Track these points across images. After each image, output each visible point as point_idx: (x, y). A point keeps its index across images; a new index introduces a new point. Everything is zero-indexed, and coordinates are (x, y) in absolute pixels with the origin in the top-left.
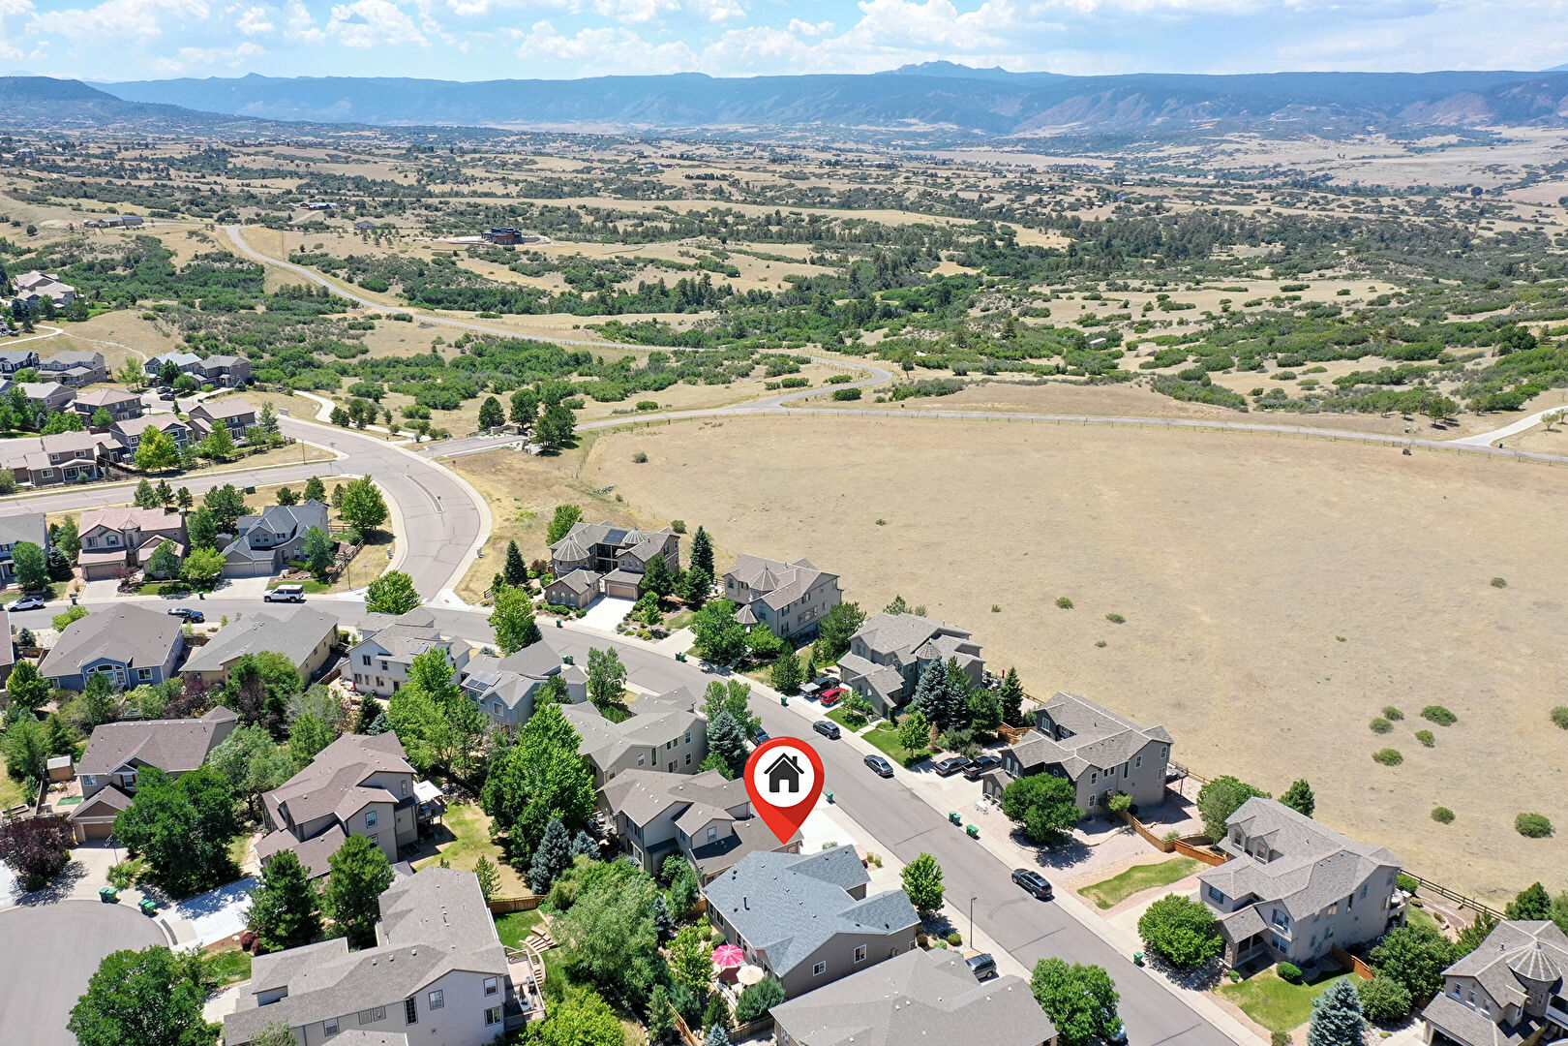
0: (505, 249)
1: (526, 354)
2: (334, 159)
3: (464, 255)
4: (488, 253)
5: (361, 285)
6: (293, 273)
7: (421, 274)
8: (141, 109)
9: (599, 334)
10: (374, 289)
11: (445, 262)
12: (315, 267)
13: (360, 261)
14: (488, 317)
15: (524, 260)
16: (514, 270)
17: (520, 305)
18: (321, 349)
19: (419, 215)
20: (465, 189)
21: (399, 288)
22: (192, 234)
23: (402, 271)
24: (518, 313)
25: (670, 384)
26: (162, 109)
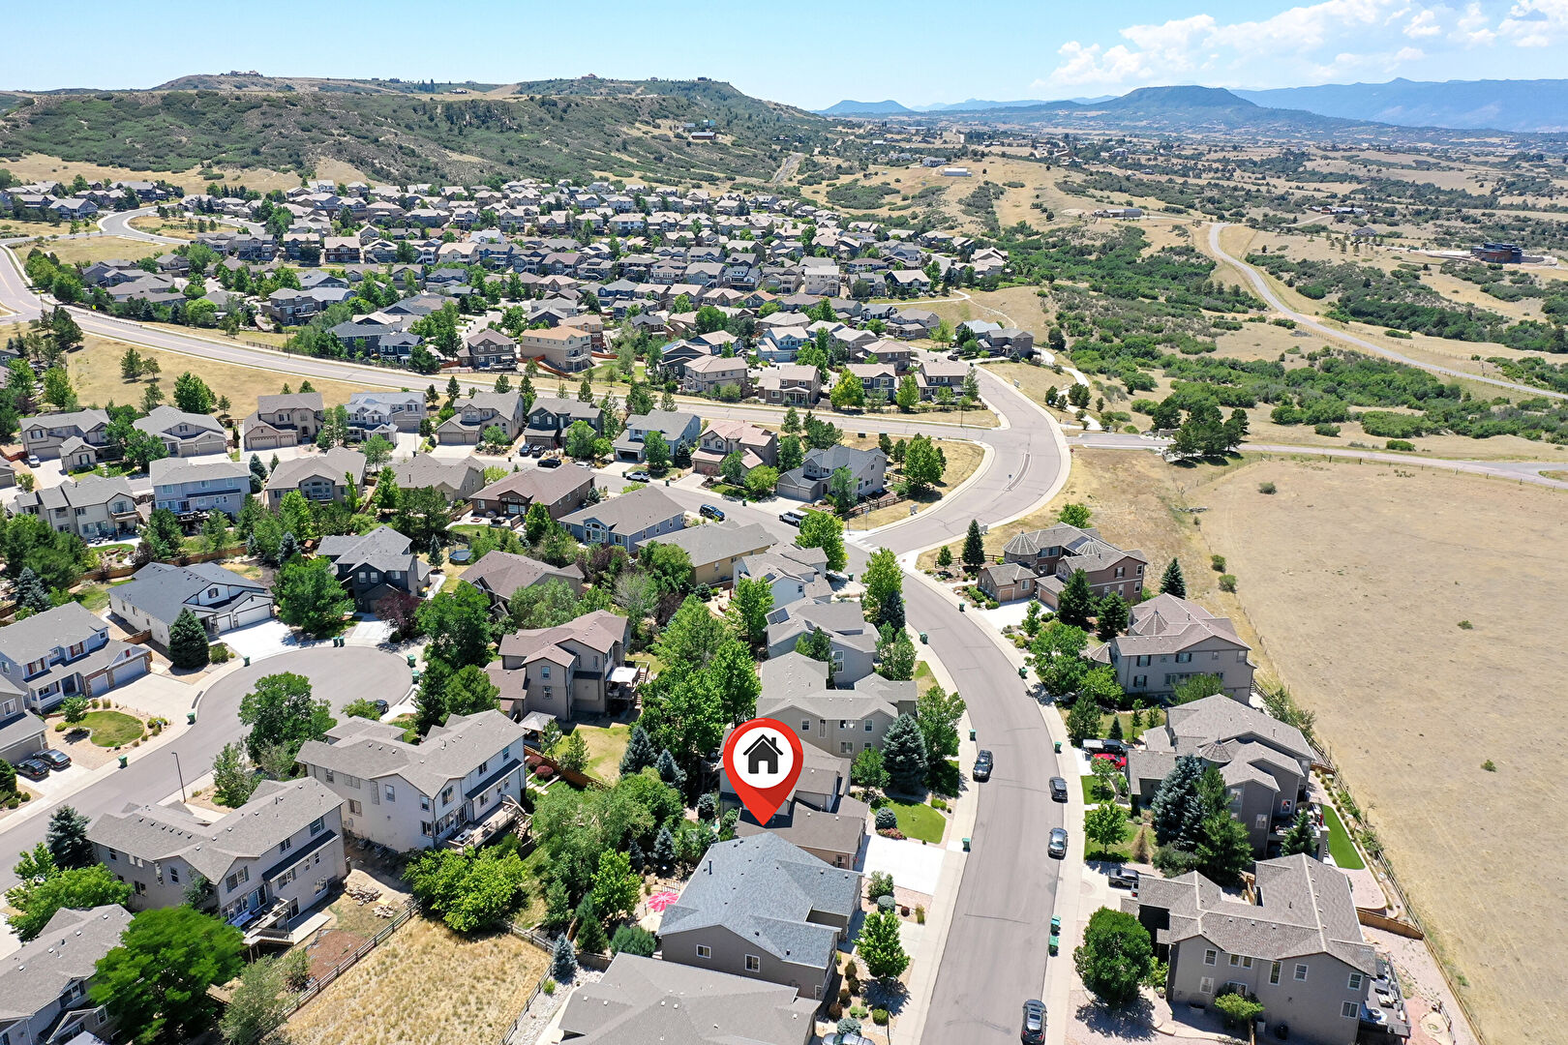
0: (1490, 267)
1: (1378, 377)
2: (1420, 165)
3: (1435, 269)
4: (1465, 270)
5: (1299, 290)
6: (1239, 271)
7: (1367, 285)
8: (1274, 114)
9: (1500, 369)
10: (1309, 296)
11: (1408, 276)
12: (1263, 268)
13: (1313, 265)
14: (1394, 335)
15: (1506, 282)
16: (1485, 291)
17: (1451, 329)
18: (1171, 341)
19: (1441, 226)
20: (1544, 202)
21: (1334, 297)
22: (1176, 227)
23: (1349, 280)
24: (1446, 337)
25: (1499, 433)
26: (1292, 115)
